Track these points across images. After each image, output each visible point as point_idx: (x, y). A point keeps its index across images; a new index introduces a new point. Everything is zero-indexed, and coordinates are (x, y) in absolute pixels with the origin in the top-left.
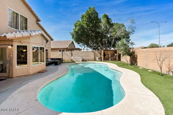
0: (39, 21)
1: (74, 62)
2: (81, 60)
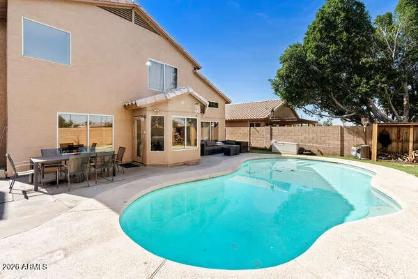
0: (198, 69)
1: (280, 153)
2: (295, 150)
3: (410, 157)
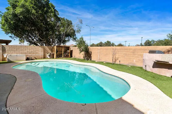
2: (25, 58)
3: (63, 56)
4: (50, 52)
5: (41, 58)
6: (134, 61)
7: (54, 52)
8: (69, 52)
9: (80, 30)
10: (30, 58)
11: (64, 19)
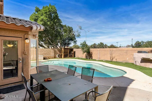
2: (43, 58)
3: (68, 56)
4: (59, 53)
5: (53, 58)
6: (127, 59)
7: (62, 53)
8: (73, 53)
9: (79, 35)
10: (46, 58)
11: (65, 26)
